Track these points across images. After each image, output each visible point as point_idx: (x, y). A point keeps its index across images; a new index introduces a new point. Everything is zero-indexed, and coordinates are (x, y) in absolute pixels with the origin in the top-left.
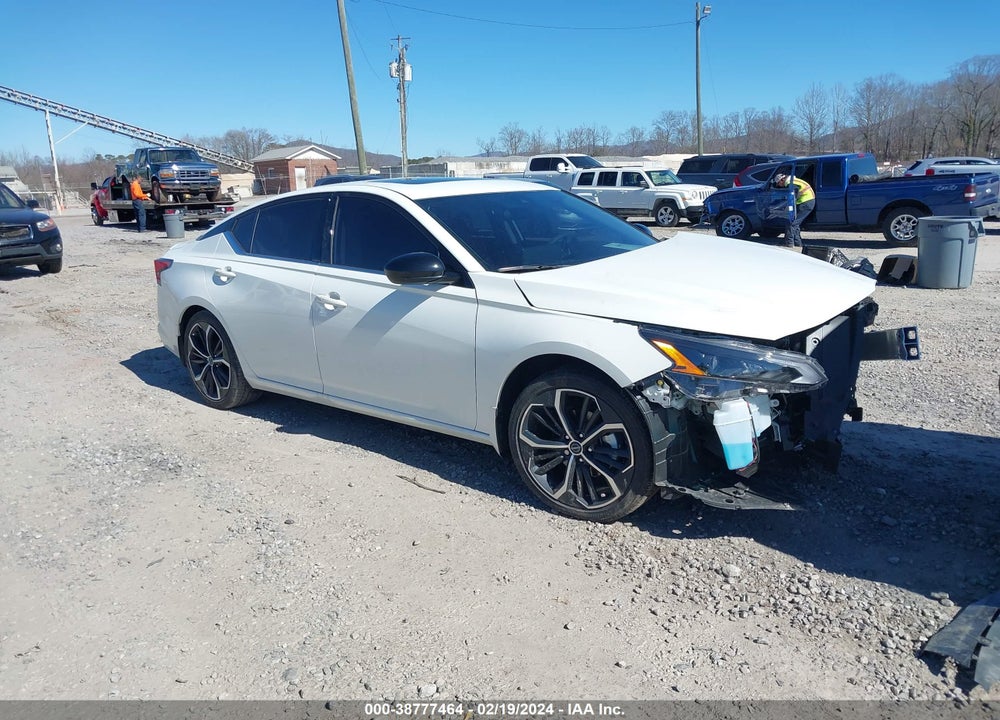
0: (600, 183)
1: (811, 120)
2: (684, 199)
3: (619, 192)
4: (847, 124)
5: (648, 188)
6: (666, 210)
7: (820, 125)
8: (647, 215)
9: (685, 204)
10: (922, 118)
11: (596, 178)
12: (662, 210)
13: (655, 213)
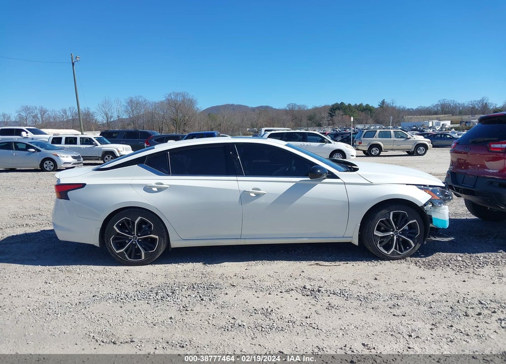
0: (66, 143)
1: (106, 114)
2: (118, 151)
3: (80, 148)
4: (124, 117)
5: (97, 145)
6: (109, 157)
7: (111, 117)
8: (98, 160)
9: (119, 153)
10: (157, 117)
11: (63, 141)
12: (107, 157)
13: (103, 158)
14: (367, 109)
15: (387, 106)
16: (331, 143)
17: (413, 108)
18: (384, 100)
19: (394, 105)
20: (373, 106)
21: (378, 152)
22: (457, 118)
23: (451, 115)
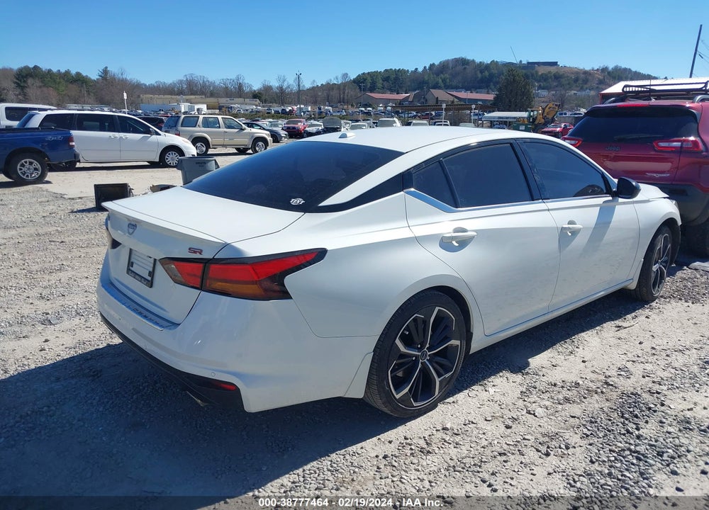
14: (79, 80)
15: (113, 78)
16: (160, 135)
17: (145, 83)
18: (106, 68)
19: (124, 76)
20: (89, 76)
21: (204, 149)
22: (212, 100)
23: (204, 96)
